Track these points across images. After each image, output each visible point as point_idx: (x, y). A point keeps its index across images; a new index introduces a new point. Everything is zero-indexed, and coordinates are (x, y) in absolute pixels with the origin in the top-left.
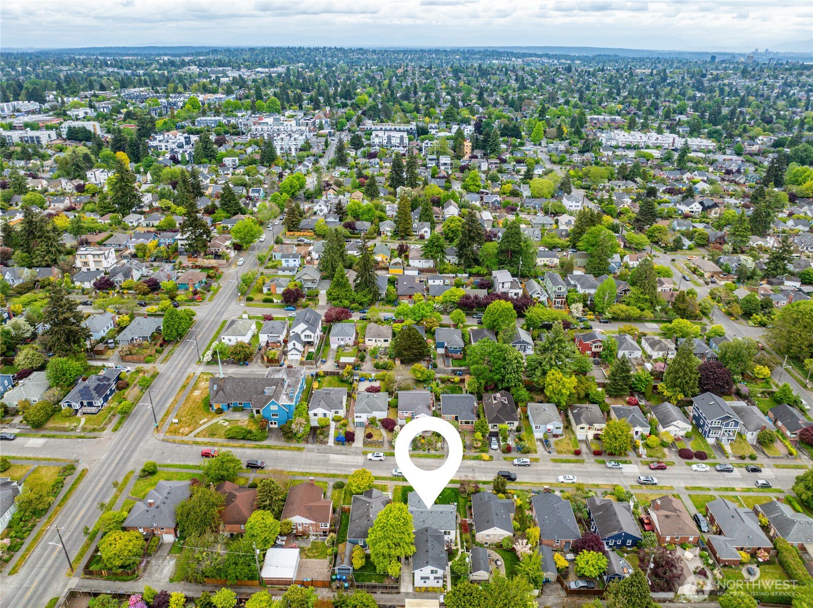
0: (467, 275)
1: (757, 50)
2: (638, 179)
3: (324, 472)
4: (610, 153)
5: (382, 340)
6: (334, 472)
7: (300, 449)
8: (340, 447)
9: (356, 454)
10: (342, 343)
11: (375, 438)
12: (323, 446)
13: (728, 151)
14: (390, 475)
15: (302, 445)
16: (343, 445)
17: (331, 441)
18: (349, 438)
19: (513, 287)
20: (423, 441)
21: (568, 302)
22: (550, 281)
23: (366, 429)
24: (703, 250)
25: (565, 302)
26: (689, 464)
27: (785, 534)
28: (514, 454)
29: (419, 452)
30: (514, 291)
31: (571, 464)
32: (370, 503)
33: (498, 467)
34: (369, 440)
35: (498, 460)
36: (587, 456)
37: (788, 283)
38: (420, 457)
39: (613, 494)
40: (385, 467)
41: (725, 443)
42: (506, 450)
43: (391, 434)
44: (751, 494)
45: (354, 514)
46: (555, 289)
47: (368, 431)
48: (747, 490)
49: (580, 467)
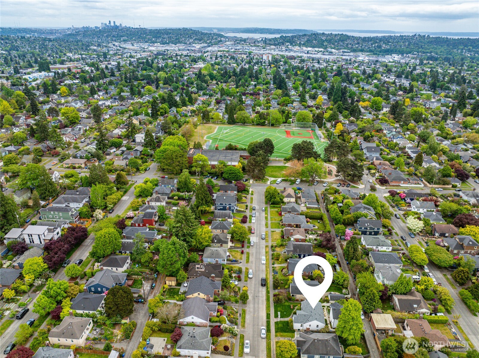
5: (88, 326)
11: (229, 345)
14: (265, 341)
19: (50, 231)
20: (232, 316)
21: (82, 216)
22: (56, 213)
23: (217, 350)
24: (45, 158)
25: (80, 218)
26: (250, 222)
27: (298, 211)
28: (243, 276)
29: (240, 321)
30: (55, 233)
31: (250, 257)
32: (315, 340)
33: (253, 285)
34: (230, 349)
35: (247, 284)
36: (246, 250)
37: (112, 151)
38: (244, 322)
39: (276, 246)
40: (256, 343)
41: (239, 209)
42: (239, 279)
43: (225, 333)
44: (269, 214)
45: (321, 353)
46: (70, 213)
47: (221, 349)
48: (266, 214)
49: (253, 255)
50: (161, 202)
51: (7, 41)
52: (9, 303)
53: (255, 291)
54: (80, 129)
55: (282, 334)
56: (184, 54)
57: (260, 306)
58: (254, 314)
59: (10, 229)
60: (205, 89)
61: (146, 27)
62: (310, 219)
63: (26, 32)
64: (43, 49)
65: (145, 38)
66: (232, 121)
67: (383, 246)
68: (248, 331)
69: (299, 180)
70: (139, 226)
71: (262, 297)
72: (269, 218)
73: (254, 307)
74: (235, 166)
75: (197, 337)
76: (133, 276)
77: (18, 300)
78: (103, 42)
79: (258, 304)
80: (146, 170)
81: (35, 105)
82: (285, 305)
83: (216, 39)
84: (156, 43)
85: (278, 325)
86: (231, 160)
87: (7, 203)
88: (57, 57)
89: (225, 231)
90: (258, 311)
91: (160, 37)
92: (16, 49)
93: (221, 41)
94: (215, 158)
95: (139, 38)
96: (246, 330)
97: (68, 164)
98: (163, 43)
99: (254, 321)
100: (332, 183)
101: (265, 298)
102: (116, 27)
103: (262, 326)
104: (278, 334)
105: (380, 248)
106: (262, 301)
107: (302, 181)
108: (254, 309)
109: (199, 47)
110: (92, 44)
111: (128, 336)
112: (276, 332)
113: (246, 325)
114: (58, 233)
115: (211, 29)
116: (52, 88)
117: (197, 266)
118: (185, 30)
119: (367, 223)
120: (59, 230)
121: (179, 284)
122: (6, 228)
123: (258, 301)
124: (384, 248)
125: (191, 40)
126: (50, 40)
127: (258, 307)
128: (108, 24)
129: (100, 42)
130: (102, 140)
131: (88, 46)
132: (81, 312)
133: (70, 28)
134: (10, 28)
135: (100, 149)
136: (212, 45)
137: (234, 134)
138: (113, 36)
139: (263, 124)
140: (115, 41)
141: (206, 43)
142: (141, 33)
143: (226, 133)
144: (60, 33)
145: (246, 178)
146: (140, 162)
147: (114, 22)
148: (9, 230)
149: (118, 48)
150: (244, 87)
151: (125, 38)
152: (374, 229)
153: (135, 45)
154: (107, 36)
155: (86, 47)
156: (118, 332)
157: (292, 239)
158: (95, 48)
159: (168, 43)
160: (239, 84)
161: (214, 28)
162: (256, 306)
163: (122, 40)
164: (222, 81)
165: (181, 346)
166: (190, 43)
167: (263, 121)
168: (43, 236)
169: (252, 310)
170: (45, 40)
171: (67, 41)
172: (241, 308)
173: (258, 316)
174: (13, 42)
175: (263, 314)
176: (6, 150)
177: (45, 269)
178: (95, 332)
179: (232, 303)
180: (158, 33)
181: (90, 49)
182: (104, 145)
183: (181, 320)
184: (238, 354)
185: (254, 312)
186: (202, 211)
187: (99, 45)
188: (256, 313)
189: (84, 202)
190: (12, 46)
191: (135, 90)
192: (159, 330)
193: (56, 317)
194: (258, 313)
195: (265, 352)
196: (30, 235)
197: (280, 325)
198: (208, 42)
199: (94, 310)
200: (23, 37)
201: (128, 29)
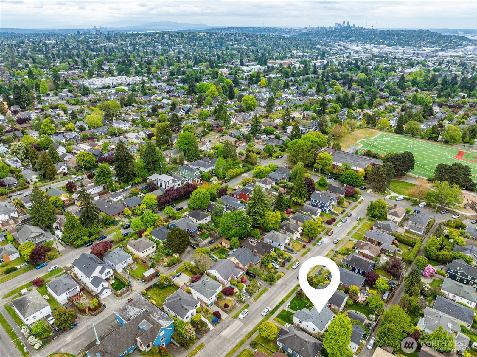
0: (131, 186)
1: (95, 27)
2: (134, 104)
3: (234, 345)
4: (100, 93)
5: (151, 248)
6: (238, 341)
7: (202, 346)
8: (219, 326)
9: (231, 322)
10: (125, 265)
11: (230, 305)
12: (210, 333)
13: (154, 81)
14: (262, 318)
15: (198, 343)
16: (218, 323)
17: (210, 326)
18: (217, 315)
19: (174, 181)
20: (251, 288)
21: (204, 178)
22: (187, 171)
23: (219, 304)
24: (213, 132)
25: (202, 180)
26: (335, 225)
27: (391, 231)
28: (287, 265)
29: (255, 295)
30: (177, 184)
31: (309, 253)
32: (295, 335)
33: (291, 275)
34: (229, 308)
35: (286, 272)
36: (308, 246)
37: (262, 137)
38: (259, 297)
39: (340, 253)
40: (254, 316)
41: (333, 210)
42: (283, 265)
43: (234, 296)
44: (361, 224)
45: (294, 348)
46: (195, 174)
47: (222, 304)
48: (359, 224)
49: (313, 252)
50: (267, 184)
51: (251, 38)
52: (126, 218)
53: (288, 280)
54: (251, 114)
55: (280, 320)
56: (405, 58)
57: (283, 292)
58: (271, 296)
59: (154, 173)
60: (400, 94)
61: (378, 28)
62: (399, 241)
63: (270, 32)
64: (275, 46)
65: (373, 39)
66: (399, 130)
67: (463, 297)
68: (255, 305)
69: (423, 204)
70: (237, 198)
71: (290, 287)
72: (358, 228)
73: (277, 291)
74: (357, 171)
75: (206, 286)
76: (204, 230)
77: (131, 218)
78: (330, 42)
79: (282, 290)
80: (278, 157)
81: (232, 92)
82: (303, 302)
83: (455, 42)
84: (382, 44)
85: (283, 312)
86: (358, 165)
87: (155, 154)
88: (282, 53)
89: (299, 223)
90: (277, 295)
91: (389, 38)
92: (254, 45)
93: (461, 45)
94: (343, 160)
95: (367, 39)
96: (255, 303)
97: (223, 140)
98: (390, 45)
99: (267, 300)
100: (467, 218)
101: (292, 289)
102: (349, 27)
103: (270, 307)
104: (277, 319)
105: (457, 298)
106: (288, 290)
107: (428, 205)
108: (275, 292)
109: (428, 51)
110: (319, 43)
111: (170, 265)
112: (277, 317)
113: (258, 300)
114: (179, 185)
115: (456, 31)
116: (256, 80)
117: (252, 240)
118: (421, 31)
119: (460, 267)
120: (180, 182)
121: (231, 249)
122: (151, 172)
123: (284, 288)
124: (464, 301)
125: (423, 43)
126: (284, 38)
127: (280, 293)
128: (342, 25)
129: (327, 42)
130: (256, 126)
131: (315, 45)
132: (154, 238)
133: (307, 28)
134: (259, 28)
135: (252, 133)
136: (447, 49)
137: (393, 143)
138: (342, 36)
139: (435, 139)
140: (343, 41)
141: (440, 46)
142: (370, 35)
143: (385, 141)
144: (297, 32)
145: (365, 187)
146: (277, 149)
147: (348, 23)
148: (152, 174)
149: (342, 48)
150: (446, 98)
151: (353, 38)
152: (467, 277)
153: (360, 46)
154: (336, 37)
155: (312, 46)
156: (167, 260)
157: (357, 251)
158: (320, 46)
159: (396, 46)
160: (442, 94)
161: (460, 30)
162: (280, 290)
163: (349, 40)
164: (425, 88)
165: (193, 286)
166: (420, 46)
167: (435, 135)
168: (167, 183)
169: (273, 292)
170: (280, 37)
171: (298, 40)
172: (265, 286)
173: (274, 299)
174: (254, 39)
175: (279, 300)
176: (192, 122)
177: (155, 204)
178: (154, 254)
179: (261, 280)
180: (387, 34)
181: (315, 48)
182: (256, 130)
183: (208, 271)
184: (233, 315)
185: (273, 294)
186: (294, 201)
187: (325, 44)
188: (274, 296)
189: (210, 168)
190: (253, 42)
191: (322, 88)
192: (191, 271)
193: (140, 234)
194: (276, 297)
195: (255, 326)
196: (161, 181)
197: (285, 314)
198: (443, 45)
199: (161, 240)
200: (264, 35)
201: (359, 30)
